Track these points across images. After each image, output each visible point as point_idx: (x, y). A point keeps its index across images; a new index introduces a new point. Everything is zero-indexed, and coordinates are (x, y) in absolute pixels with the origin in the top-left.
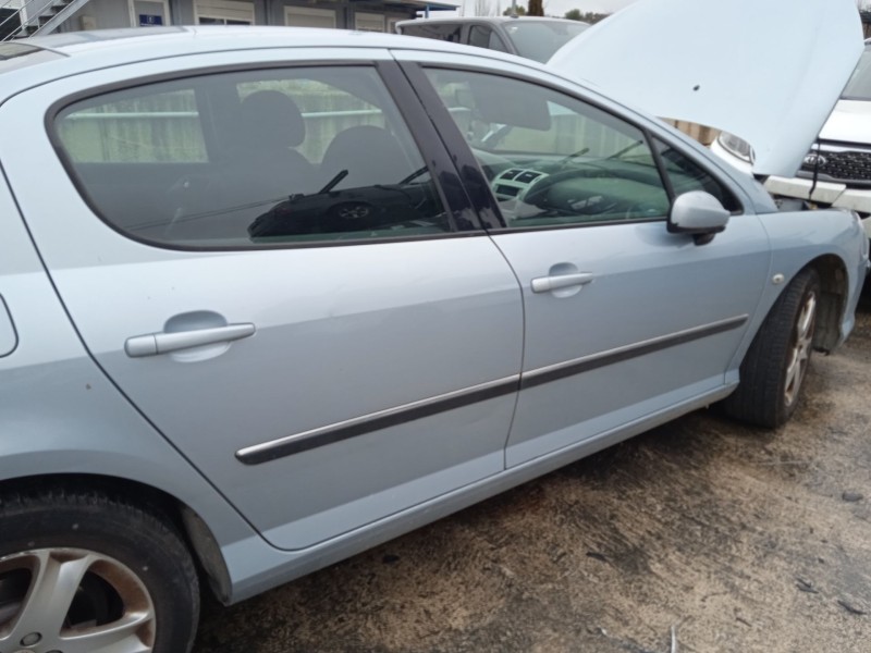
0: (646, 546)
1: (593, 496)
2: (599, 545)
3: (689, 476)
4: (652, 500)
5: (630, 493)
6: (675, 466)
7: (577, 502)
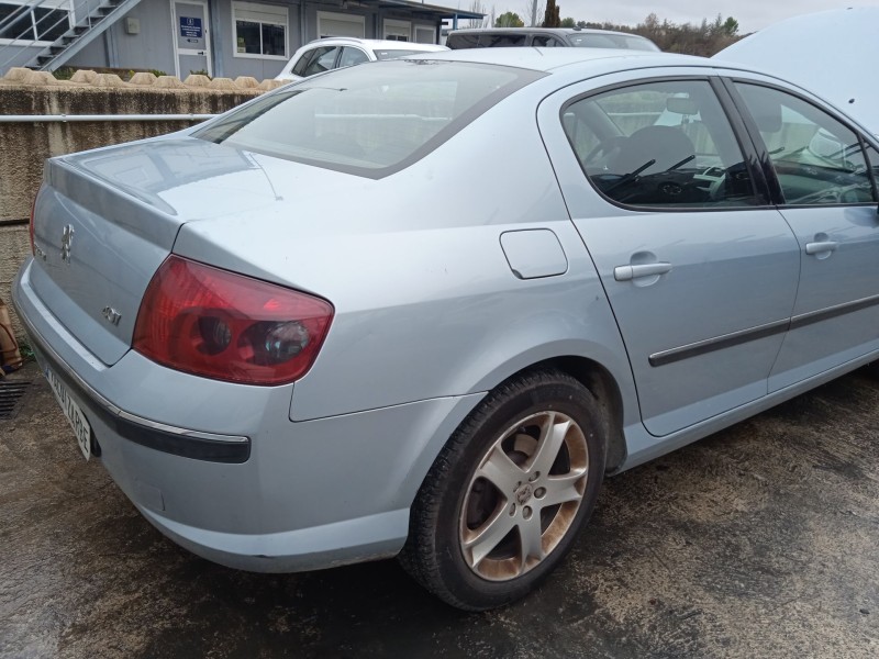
0: (855, 462)
1: (795, 430)
2: (819, 461)
3: (862, 417)
4: (843, 433)
5: (825, 428)
6: (849, 411)
7: (785, 434)
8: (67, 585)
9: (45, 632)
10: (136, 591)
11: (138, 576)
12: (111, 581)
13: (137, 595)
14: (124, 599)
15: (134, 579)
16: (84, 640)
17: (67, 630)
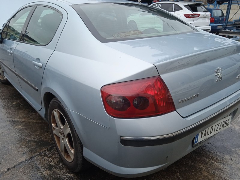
8: (219, 178)
9: (238, 175)
10: (211, 162)
11: (206, 163)
12: (211, 168)
13: (213, 161)
14: (216, 163)
15: (207, 164)
16: (234, 166)
17: (234, 171)
